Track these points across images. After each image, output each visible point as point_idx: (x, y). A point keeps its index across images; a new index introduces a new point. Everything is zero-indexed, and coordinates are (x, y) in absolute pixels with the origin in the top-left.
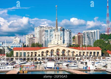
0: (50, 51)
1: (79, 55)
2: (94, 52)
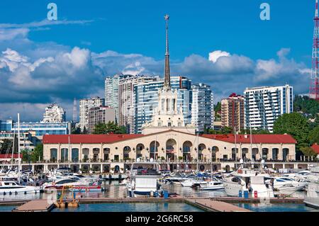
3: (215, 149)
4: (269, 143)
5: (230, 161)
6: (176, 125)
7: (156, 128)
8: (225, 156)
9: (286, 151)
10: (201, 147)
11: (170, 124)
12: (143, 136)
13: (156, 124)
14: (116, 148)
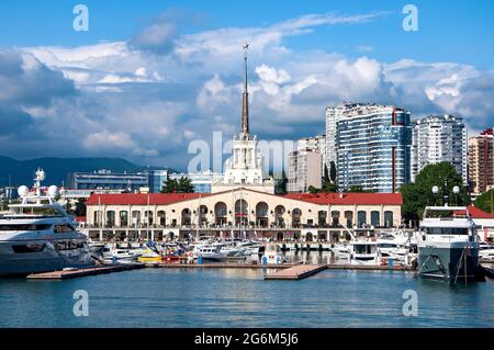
0: (211, 207)
1: (316, 222)
2: (372, 212)
3: (297, 212)
4: (366, 204)
5: (316, 226)
6: (252, 182)
7: (226, 185)
8: (310, 221)
9: (389, 214)
10: (280, 209)
11: (243, 180)
12: (210, 195)
13: (226, 181)
14: (173, 211)
